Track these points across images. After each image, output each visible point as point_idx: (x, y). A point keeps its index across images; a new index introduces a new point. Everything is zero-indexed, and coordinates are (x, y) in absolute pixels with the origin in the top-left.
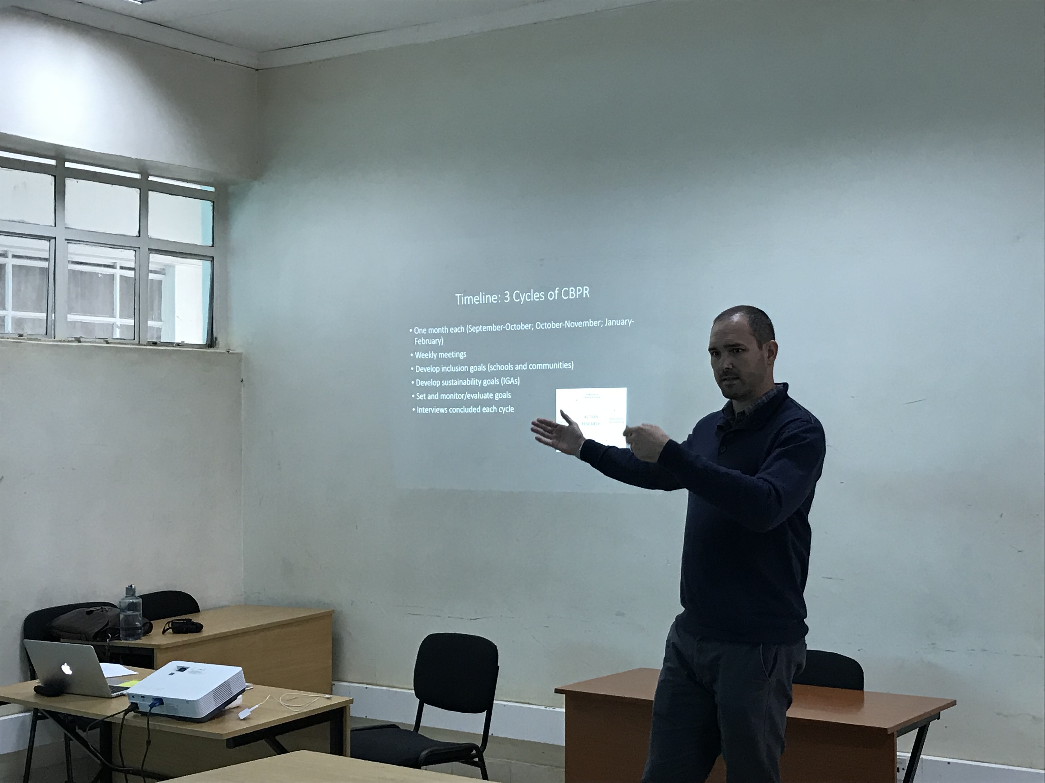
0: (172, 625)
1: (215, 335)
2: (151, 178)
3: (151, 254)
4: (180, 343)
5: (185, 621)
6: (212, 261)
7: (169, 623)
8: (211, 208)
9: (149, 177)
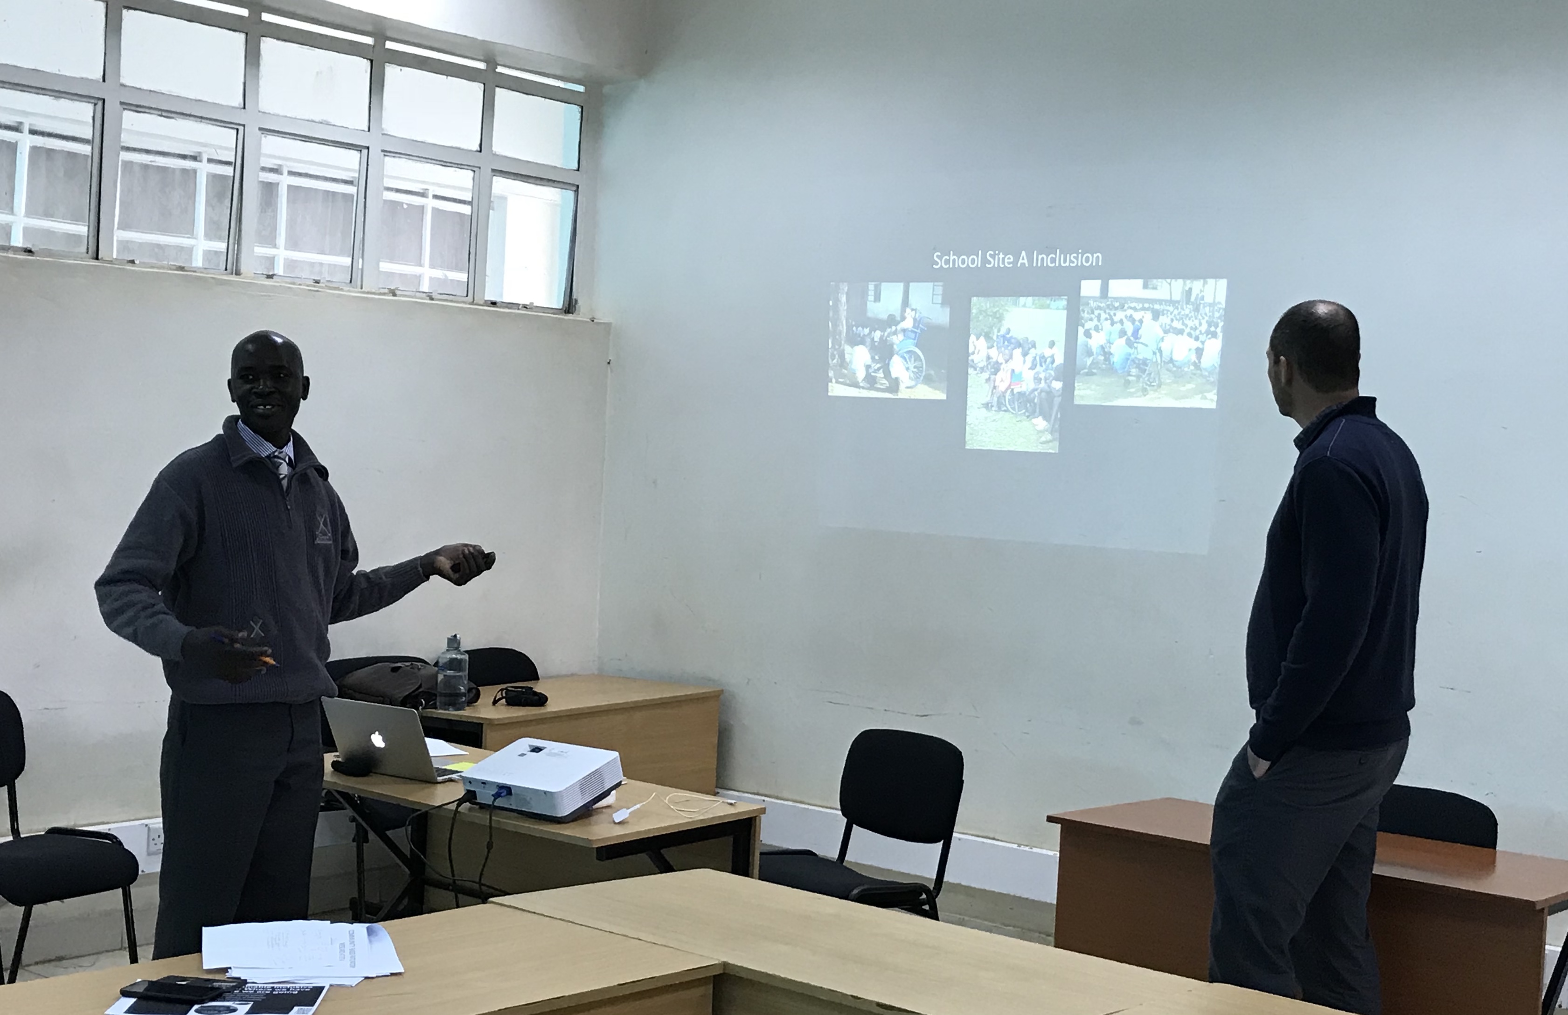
0: (506, 693)
1: (574, 297)
2: (500, 69)
3: (494, 177)
4: (527, 305)
5: (524, 690)
6: (577, 191)
7: (502, 690)
8: (579, 115)
9: (497, 68)
